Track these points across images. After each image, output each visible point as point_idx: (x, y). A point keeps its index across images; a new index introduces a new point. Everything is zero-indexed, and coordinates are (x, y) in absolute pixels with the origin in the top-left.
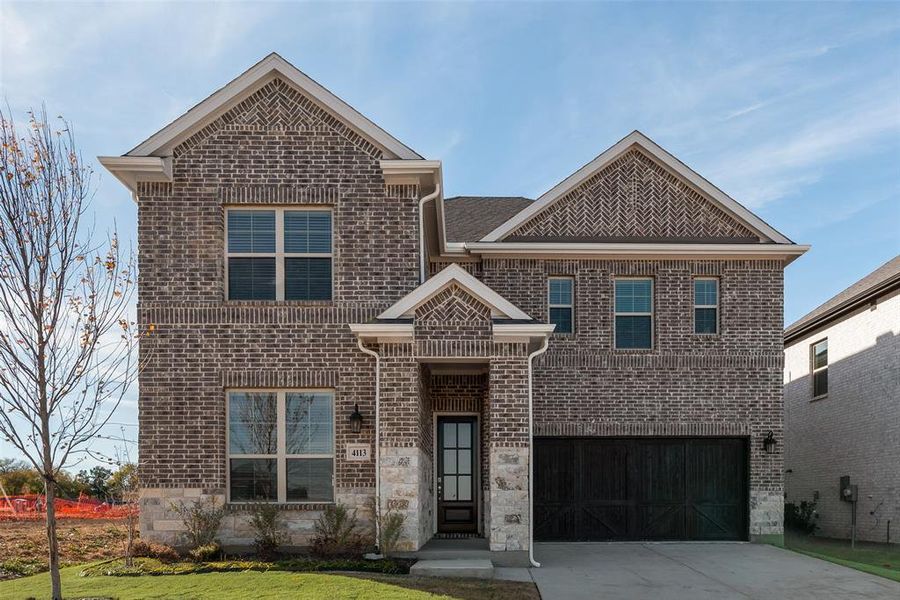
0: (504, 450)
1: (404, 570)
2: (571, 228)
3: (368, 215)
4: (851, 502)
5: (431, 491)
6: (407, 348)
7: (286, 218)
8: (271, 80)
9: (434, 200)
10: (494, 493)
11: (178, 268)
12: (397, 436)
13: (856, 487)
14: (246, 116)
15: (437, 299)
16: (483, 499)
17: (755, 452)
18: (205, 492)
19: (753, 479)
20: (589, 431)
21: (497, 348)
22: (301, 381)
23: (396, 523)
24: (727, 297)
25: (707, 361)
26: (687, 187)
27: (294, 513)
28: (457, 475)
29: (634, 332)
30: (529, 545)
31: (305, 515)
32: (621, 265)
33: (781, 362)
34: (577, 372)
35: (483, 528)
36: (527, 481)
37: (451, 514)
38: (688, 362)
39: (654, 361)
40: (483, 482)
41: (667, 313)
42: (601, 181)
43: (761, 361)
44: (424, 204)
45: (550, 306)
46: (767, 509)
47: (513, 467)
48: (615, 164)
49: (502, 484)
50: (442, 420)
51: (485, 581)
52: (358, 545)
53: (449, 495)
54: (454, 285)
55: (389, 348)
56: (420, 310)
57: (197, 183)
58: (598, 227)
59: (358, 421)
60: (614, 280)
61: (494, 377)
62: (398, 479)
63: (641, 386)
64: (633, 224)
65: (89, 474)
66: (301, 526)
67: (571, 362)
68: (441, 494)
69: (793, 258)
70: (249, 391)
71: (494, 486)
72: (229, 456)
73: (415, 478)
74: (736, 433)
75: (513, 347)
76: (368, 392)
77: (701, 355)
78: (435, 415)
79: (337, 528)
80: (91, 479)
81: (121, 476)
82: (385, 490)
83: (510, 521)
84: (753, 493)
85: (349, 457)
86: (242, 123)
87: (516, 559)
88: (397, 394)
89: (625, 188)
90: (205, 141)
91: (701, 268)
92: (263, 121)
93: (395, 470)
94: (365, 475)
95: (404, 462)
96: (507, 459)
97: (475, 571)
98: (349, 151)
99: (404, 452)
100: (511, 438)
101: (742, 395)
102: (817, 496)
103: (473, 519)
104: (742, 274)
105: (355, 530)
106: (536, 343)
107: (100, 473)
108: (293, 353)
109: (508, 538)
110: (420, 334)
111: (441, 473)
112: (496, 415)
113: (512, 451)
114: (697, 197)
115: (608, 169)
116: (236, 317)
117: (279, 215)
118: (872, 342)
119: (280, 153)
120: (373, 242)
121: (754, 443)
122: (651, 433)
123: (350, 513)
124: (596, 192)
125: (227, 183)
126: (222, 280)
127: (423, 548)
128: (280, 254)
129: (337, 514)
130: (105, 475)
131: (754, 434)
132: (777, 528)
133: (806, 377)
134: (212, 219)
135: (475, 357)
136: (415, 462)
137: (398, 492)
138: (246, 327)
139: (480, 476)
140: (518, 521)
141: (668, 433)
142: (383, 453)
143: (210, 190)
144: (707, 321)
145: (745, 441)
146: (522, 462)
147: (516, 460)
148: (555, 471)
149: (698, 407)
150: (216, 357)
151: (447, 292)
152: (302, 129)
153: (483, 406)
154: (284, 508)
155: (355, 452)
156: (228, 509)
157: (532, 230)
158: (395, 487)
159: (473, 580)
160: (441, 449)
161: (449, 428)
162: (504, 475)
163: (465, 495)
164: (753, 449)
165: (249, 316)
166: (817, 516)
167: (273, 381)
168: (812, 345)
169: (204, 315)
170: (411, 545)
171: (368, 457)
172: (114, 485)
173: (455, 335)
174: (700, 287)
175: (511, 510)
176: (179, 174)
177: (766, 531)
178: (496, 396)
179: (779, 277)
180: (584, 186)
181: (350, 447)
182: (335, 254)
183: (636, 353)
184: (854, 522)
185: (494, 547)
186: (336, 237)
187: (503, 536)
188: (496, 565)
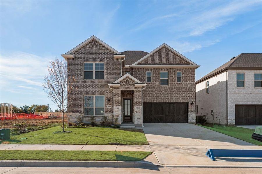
0: (137, 106)
1: (119, 127)
2: (151, 62)
3: (111, 64)
4: (213, 115)
5: (122, 113)
6: (119, 88)
7: (95, 64)
8: (93, 40)
9: (123, 61)
10: (135, 114)
11: (75, 73)
12: (117, 104)
13: (214, 112)
14: (88, 46)
15: (124, 79)
16: (133, 115)
17: (190, 106)
18: (80, 114)
19: (189, 111)
20: (155, 102)
21: (136, 88)
22: (98, 94)
23: (117, 119)
24: (184, 75)
25: (179, 88)
26: (175, 54)
27: (97, 118)
28: (127, 105)
29: (164, 82)
30: (142, 123)
31: (99, 118)
32: (162, 69)
33: (195, 88)
34: (152, 90)
35: (133, 121)
36: (142, 112)
37: (126, 118)
38: (175, 88)
39: (168, 88)
40: (133, 111)
41: (171, 78)
42: (157, 53)
43: (191, 88)
44: (122, 62)
45: (147, 77)
46: (192, 117)
47: (139, 109)
48: (160, 49)
49: (137, 112)
50: (124, 99)
51: (134, 129)
52: (110, 123)
53: (126, 114)
54: (128, 77)
55: (115, 88)
56: (121, 81)
57: (78, 58)
58: (157, 62)
59: (109, 101)
60: (160, 72)
61: (135, 93)
62: (117, 111)
63: (165, 93)
64: (164, 61)
65: (23, 107)
66: (98, 120)
67: (151, 88)
68: (124, 114)
69: (197, 68)
70: (89, 95)
71: (135, 113)
72: (84, 107)
73: (120, 111)
74: (185, 102)
75: (139, 88)
76: (111, 96)
77: (178, 87)
78: (123, 98)
79: (105, 120)
80: (23, 109)
81: (31, 108)
82: (114, 113)
83: (138, 119)
84: (189, 114)
85: (107, 107)
86: (87, 47)
87: (140, 126)
88: (117, 96)
89: (162, 54)
90: (80, 51)
91: (178, 70)
92: (91, 47)
93: (116, 110)
94: (111, 110)
95: (118, 108)
96: (138, 108)
97: (132, 127)
98: (107, 52)
99: (118, 106)
100: (138, 104)
101: (187, 94)
102: (207, 114)
103: (131, 119)
104: (187, 71)
105: (109, 121)
106: (143, 87)
107: (26, 107)
108: (97, 88)
109: (138, 122)
110: (121, 86)
111: (124, 110)
112: (136, 100)
113: (139, 106)
114: (177, 56)
115: (159, 50)
116: (86, 82)
117: (94, 64)
118: (217, 83)
119: (94, 53)
120: (112, 69)
121: (189, 104)
122: (168, 102)
123: (108, 118)
124: (156, 55)
125: (84, 58)
126: (83, 75)
127: (121, 124)
128: (94, 71)
129: (106, 118)
130: (27, 108)
131: (189, 102)
132: (194, 120)
133: (205, 89)
134: (81, 65)
135: (132, 89)
136: (120, 108)
137: (117, 114)
138: (88, 84)
139: (132, 110)
140: (140, 119)
141: (171, 102)
142: (114, 107)
143: (81, 59)
144: (179, 80)
145: (188, 103)
146: (141, 108)
147: (139, 108)
148: (148, 109)
149: (178, 97)
150: (82, 89)
151: (126, 78)
152: (98, 48)
153: (133, 96)
154: (95, 116)
155: (109, 106)
156: (84, 117)
157: (143, 62)
158: (116, 113)
159: (131, 129)
160: (124, 105)
161: (126, 101)
162: (137, 111)
163: (129, 114)
164: (189, 105)
165: (88, 82)
166: (207, 118)
167: (93, 94)
168: (206, 82)
169: (80, 82)
170: (119, 123)
171: (111, 107)
172: (30, 110)
173: (128, 86)
174: (178, 73)
175: (138, 117)
176: (75, 57)
177: (192, 121)
178: (135, 96)
179: (194, 71)
180: (154, 54)
181: (107, 106)
182: (105, 71)
183: (165, 86)
184: (214, 119)
185: (135, 124)
186: (105, 68)
187: (137, 122)
188: (136, 127)
